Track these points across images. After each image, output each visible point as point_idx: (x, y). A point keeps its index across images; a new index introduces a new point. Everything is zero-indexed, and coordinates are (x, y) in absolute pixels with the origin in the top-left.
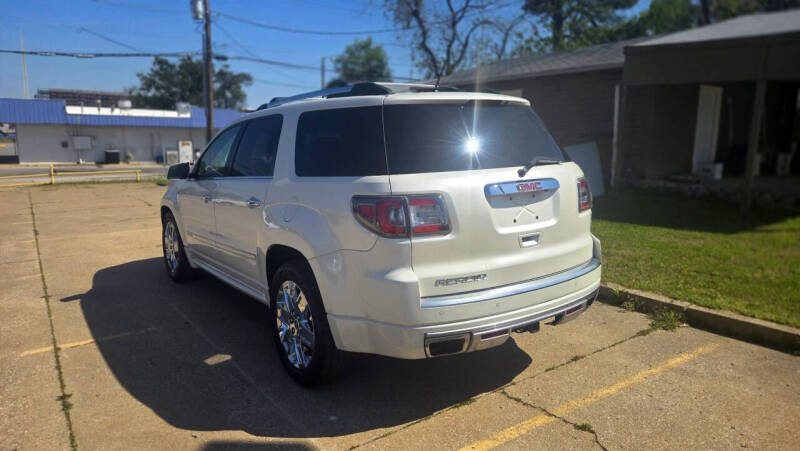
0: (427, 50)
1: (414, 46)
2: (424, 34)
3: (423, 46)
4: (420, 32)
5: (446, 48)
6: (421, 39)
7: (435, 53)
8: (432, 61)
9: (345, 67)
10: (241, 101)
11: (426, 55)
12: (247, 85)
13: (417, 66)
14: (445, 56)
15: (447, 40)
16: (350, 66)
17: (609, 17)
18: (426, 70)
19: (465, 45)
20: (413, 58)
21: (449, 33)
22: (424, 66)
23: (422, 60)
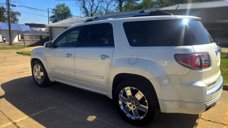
0: (85, 8)
1: (81, 6)
2: (84, 3)
3: (84, 7)
4: (83, 2)
5: (91, 8)
6: (83, 5)
7: (88, 9)
8: (87, 11)
9: (56, 12)
10: (17, 21)
11: (85, 9)
12: (18, 16)
13: (82, 13)
14: (90, 10)
15: (91, 5)
16: (58, 11)
17: (134, 3)
18: (85, 14)
19: (97, 8)
20: (81, 10)
21: (92, 3)
22: (84, 13)
23: (84, 11)
